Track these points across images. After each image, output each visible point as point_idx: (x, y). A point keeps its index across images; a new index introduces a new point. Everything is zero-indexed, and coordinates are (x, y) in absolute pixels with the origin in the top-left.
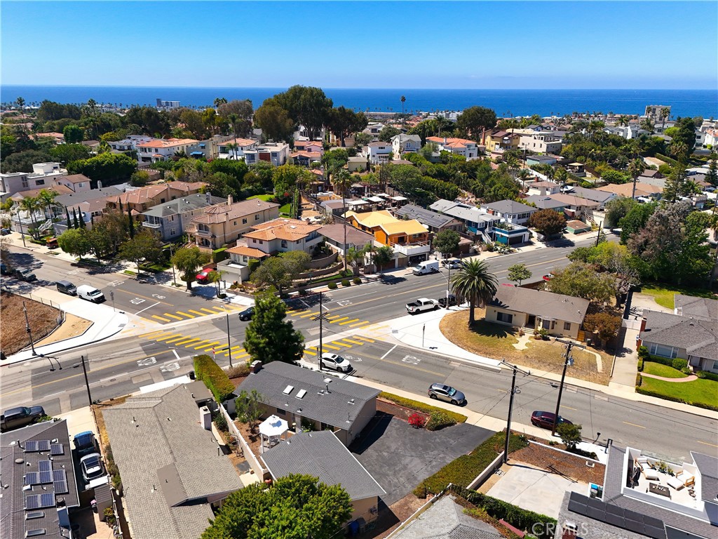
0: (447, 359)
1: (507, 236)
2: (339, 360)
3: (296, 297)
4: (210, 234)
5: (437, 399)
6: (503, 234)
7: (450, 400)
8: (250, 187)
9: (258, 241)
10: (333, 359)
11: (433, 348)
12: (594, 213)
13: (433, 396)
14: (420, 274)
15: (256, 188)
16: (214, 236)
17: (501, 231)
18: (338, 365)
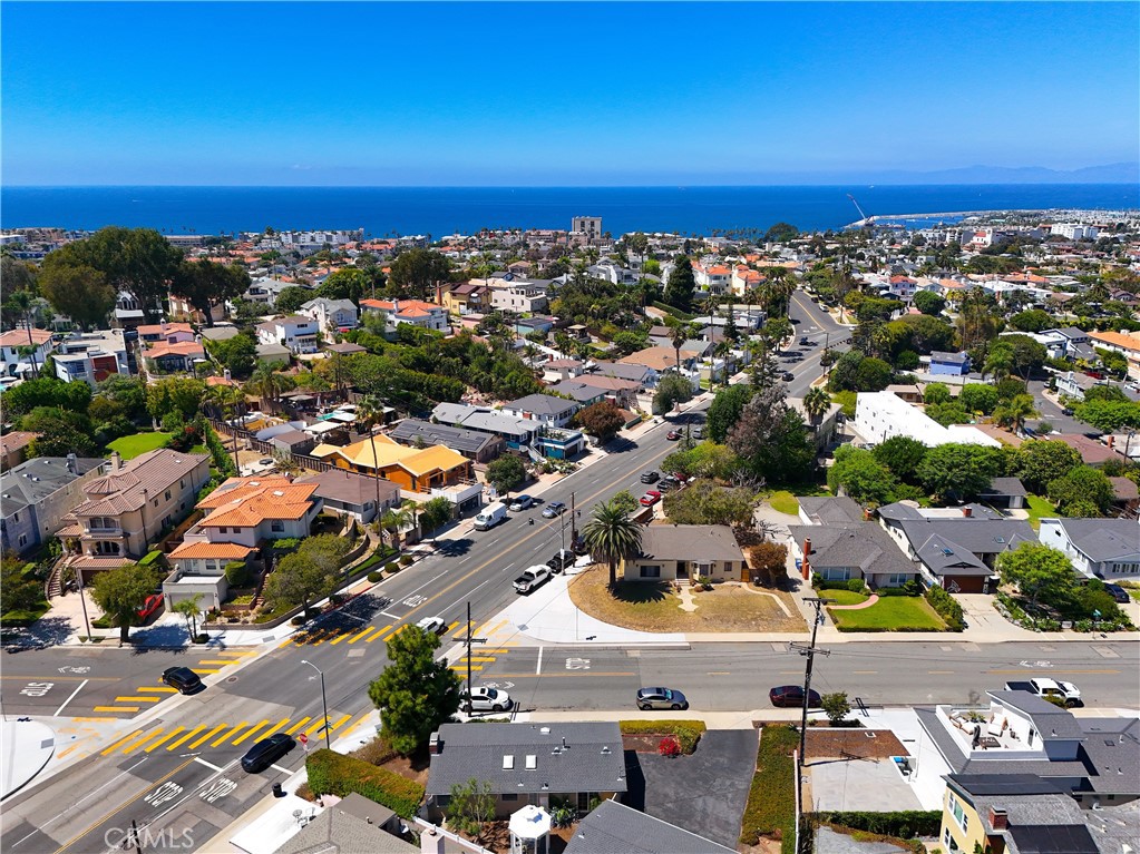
0: (618, 649)
1: (563, 447)
2: (493, 694)
3: (329, 609)
4: (119, 532)
5: (652, 709)
6: (557, 446)
7: (670, 705)
8: (107, 425)
9: (230, 531)
10: (485, 695)
11: (591, 638)
12: (638, 397)
13: (647, 707)
14: (487, 528)
15: (118, 424)
16: (126, 535)
17: (552, 442)
18: (494, 702)
